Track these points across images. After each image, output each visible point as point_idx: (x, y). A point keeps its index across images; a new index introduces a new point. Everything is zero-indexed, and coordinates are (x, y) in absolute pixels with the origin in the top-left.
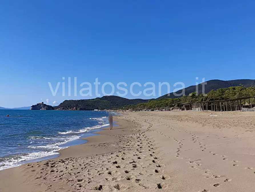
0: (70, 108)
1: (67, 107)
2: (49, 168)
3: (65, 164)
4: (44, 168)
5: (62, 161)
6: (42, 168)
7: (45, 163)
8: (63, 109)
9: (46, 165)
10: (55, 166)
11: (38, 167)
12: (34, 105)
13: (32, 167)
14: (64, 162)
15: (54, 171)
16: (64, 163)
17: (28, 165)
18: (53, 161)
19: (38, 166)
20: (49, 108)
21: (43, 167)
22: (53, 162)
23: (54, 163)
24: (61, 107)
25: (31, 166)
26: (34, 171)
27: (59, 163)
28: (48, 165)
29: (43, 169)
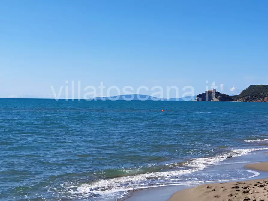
0: (259, 99)
1: (254, 97)
2: (240, 194)
3: (265, 189)
4: (234, 193)
5: (259, 185)
6: (229, 194)
7: (234, 186)
8: (247, 100)
9: (235, 189)
10: (250, 192)
11: (224, 191)
12: (201, 94)
13: (215, 190)
14: (262, 186)
15: (250, 200)
16: (263, 188)
17: (208, 188)
18: (244, 183)
19: (222, 189)
20: (225, 98)
21: (231, 191)
22: (245, 186)
23: (247, 187)
24: (244, 97)
25: (212, 189)
26: (217, 197)
27: (256, 187)
28: (238, 189)
29: (231, 195)
